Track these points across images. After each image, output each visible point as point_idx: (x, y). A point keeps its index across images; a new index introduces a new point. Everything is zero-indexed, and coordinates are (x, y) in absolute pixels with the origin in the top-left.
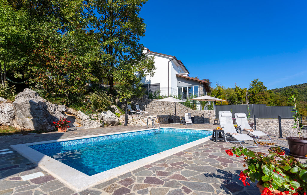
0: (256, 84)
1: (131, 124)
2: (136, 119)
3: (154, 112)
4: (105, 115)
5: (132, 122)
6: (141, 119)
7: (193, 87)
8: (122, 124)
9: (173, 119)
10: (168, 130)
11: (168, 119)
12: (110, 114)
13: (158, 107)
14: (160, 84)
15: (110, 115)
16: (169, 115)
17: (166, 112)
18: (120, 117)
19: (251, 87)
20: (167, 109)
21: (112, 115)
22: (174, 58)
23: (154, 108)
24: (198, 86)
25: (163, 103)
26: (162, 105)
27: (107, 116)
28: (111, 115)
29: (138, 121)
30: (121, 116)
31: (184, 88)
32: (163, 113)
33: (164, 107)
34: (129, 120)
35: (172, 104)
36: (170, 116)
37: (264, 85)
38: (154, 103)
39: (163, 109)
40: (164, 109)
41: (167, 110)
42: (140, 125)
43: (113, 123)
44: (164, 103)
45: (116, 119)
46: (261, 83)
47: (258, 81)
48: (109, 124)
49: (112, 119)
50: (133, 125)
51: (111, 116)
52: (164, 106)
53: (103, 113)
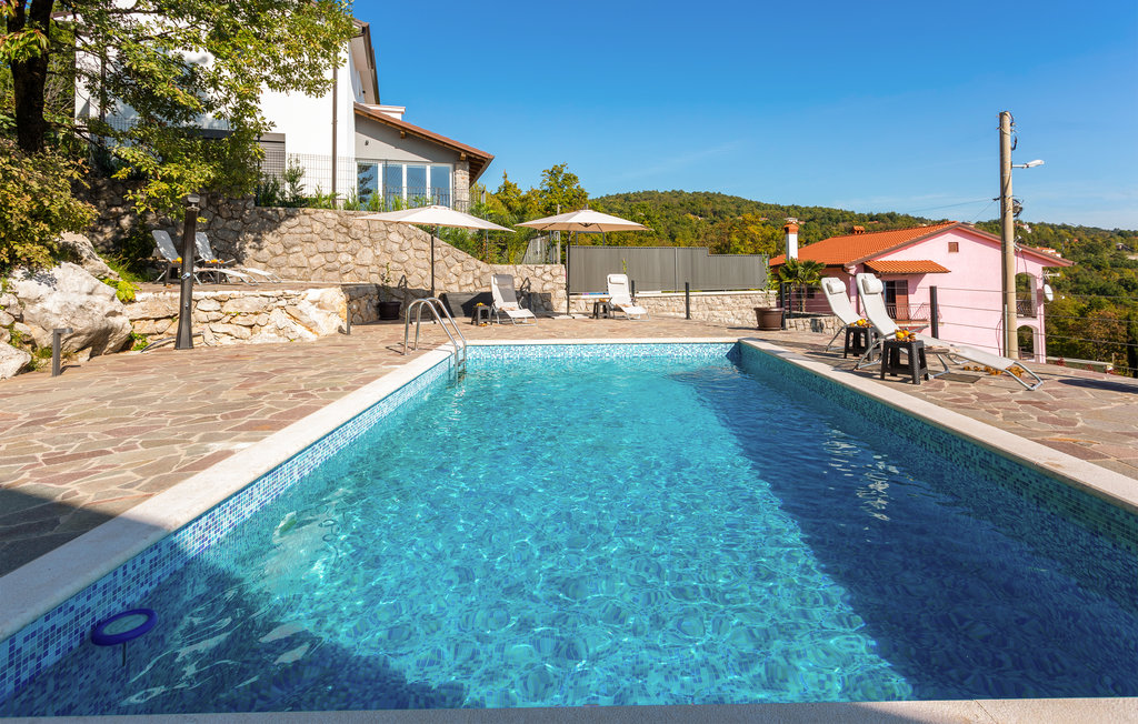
0: (560, 180)
1: (213, 334)
2: (247, 307)
3: (294, 271)
4: (44, 289)
5: (218, 327)
6: (283, 308)
7: (428, 168)
8: (148, 339)
9: (395, 300)
10: (485, 355)
11: (375, 302)
12: (80, 283)
13: (322, 246)
14: (284, 135)
15: (79, 293)
16: (380, 282)
17: (362, 269)
18: (131, 301)
19: (546, 188)
20: (367, 256)
21: (90, 294)
22: (363, 28)
23: (295, 249)
24: (450, 166)
25: (345, 230)
26: (341, 238)
27: (57, 296)
28: (86, 287)
29: (261, 319)
30: (139, 297)
31: (410, 170)
32: (347, 277)
33: (350, 246)
34: (197, 315)
35: (391, 236)
36: (382, 290)
37: (581, 187)
38: (298, 229)
39: (344, 257)
40: (354, 255)
41: (369, 262)
42: (283, 340)
43: (98, 341)
44: (354, 230)
45: (113, 314)
46: (570, 179)
47: (565, 171)
48: (77, 346)
49: (97, 319)
50: (226, 341)
51: (85, 298)
52: (353, 245)
53: (29, 277)
